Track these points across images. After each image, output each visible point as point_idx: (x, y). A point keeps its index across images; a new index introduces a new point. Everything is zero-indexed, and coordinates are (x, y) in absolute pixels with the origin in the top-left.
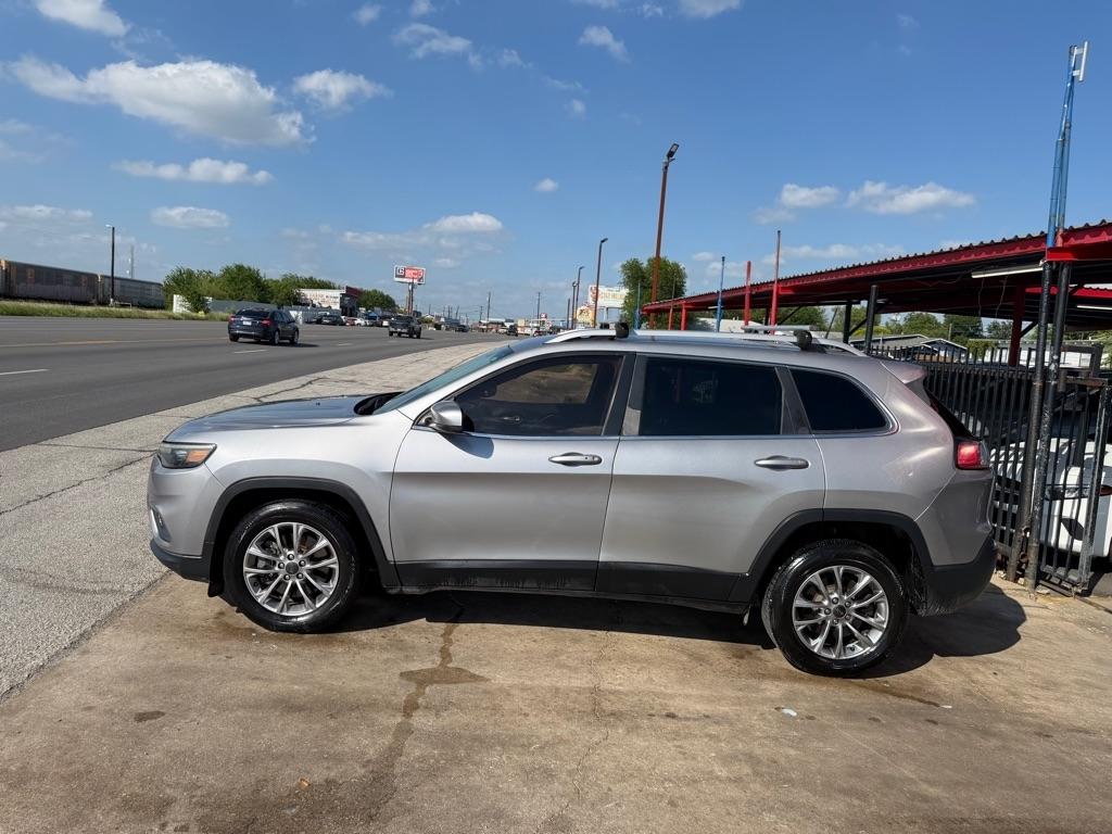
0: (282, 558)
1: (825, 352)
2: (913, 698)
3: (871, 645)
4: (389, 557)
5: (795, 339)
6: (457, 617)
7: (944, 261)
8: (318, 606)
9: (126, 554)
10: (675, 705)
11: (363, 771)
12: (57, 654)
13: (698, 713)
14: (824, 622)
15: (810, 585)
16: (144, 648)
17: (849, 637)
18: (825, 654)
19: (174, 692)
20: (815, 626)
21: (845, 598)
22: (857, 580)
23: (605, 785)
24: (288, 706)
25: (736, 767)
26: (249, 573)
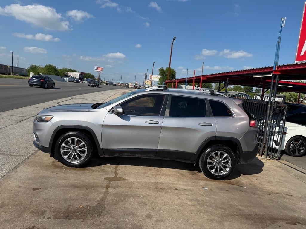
0: (71, 147)
1: (217, 96)
2: (237, 185)
3: (226, 171)
4: (101, 147)
5: (210, 92)
6: (118, 164)
7: (247, 72)
8: (81, 160)
9: (25, 146)
10: (177, 187)
11: (96, 203)
12: (8, 172)
13: (183, 188)
14: (215, 166)
15: (212, 156)
16: (33, 171)
17: (221, 170)
18: (215, 174)
19: (43, 182)
20: (212, 167)
21: (220, 159)
22: (223, 155)
23: (160, 206)
24: (75, 186)
25: (193, 202)
26: (62, 151)
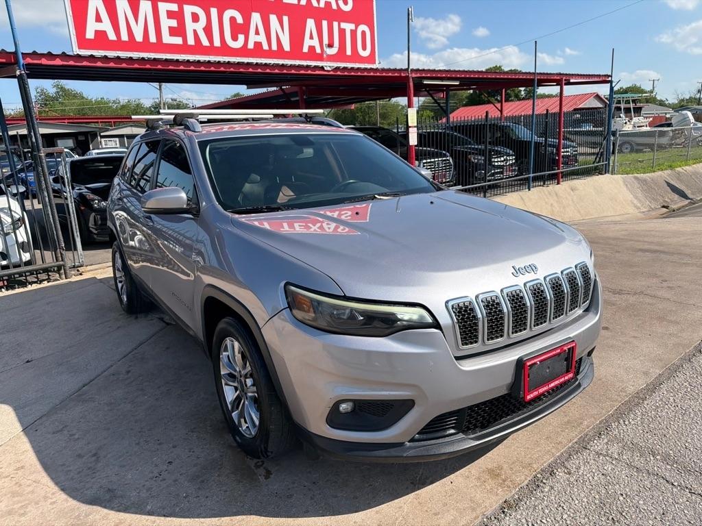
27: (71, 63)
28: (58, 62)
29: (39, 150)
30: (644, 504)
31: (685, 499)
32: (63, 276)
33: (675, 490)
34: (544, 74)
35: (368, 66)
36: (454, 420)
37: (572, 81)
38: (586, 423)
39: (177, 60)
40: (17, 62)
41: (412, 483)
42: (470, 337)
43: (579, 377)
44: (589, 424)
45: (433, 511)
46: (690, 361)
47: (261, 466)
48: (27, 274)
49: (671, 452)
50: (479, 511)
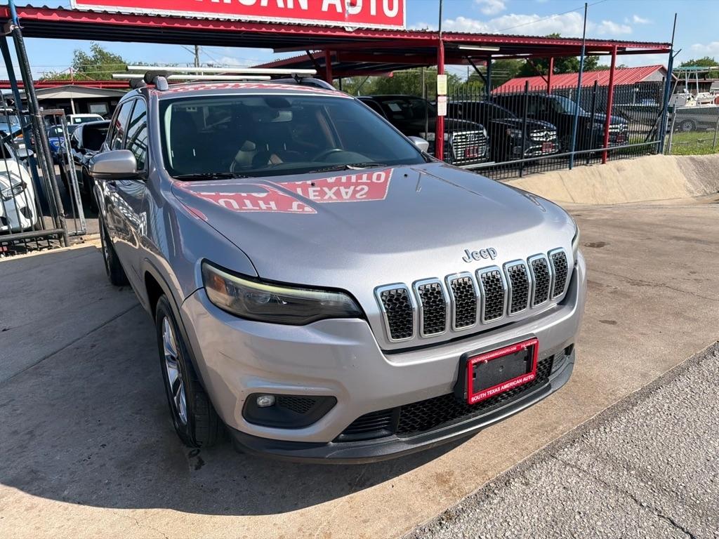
27: (69, 18)
28: (55, 17)
29: (35, 112)
30: (602, 526)
31: (651, 523)
32: (63, 244)
33: (642, 511)
34: (594, 40)
35: (395, 28)
36: (386, 420)
37: (628, 49)
38: (561, 427)
39: (183, 18)
40: (11, 16)
41: (350, 484)
42: (402, 329)
43: (551, 378)
44: (564, 429)
45: (364, 517)
46: (698, 363)
47: (196, 454)
48: (27, 240)
49: (648, 467)
50: (413, 521)
